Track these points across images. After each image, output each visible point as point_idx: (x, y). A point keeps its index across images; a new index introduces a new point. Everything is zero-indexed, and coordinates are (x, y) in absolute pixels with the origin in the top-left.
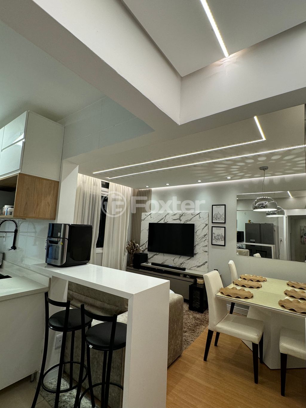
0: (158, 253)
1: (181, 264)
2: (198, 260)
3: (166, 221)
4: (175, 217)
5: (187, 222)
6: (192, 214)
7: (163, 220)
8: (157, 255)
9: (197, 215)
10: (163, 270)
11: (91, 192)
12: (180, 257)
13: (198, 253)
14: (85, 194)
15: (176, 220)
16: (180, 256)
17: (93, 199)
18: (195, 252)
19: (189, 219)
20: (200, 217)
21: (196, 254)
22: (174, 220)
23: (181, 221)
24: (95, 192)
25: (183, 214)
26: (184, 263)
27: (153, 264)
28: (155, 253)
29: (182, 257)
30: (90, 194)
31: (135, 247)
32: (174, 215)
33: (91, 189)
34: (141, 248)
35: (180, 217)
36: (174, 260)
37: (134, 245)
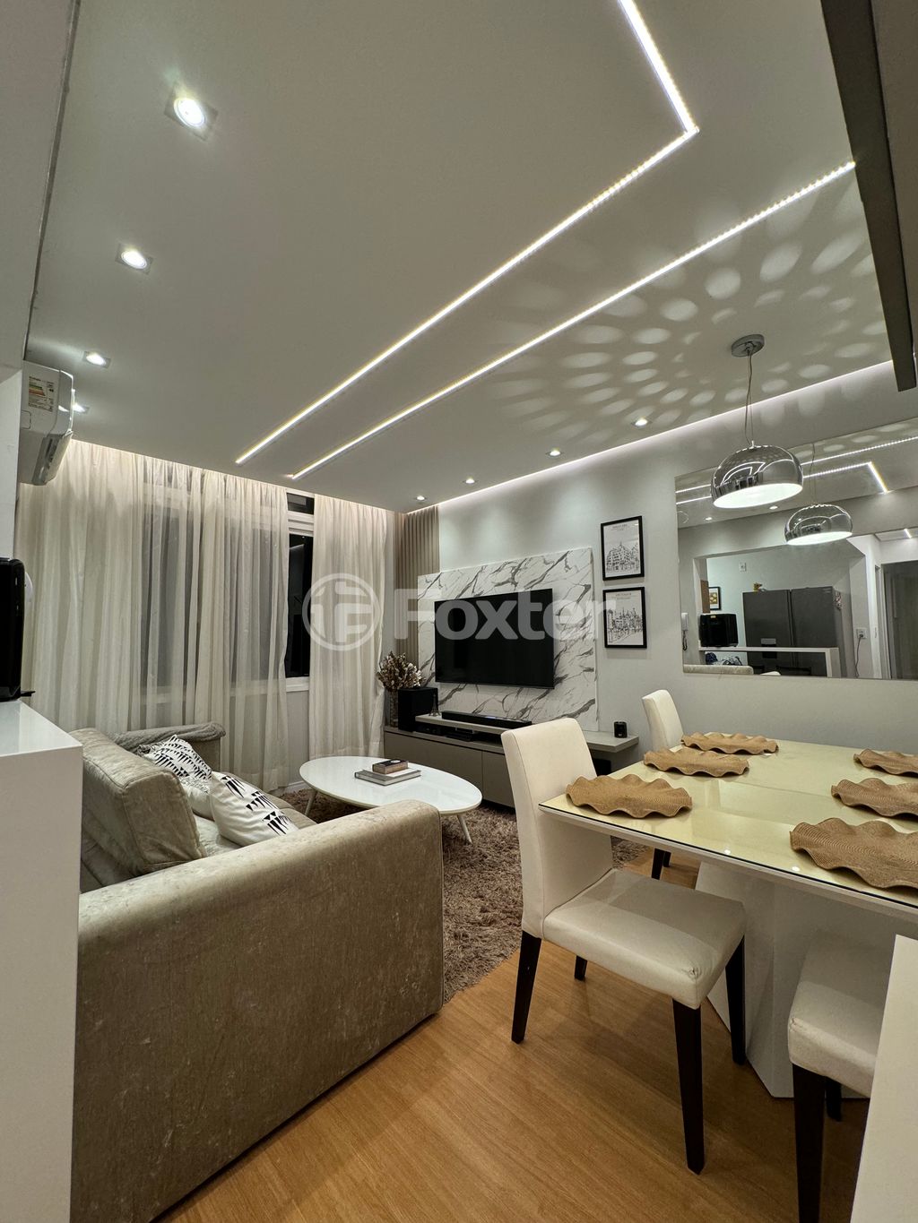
0: (462, 686)
1: (524, 711)
2: (568, 696)
3: (477, 593)
4: (502, 577)
5: (531, 587)
6: (545, 563)
7: (471, 589)
8: (460, 690)
9: (559, 561)
10: (471, 731)
11: (253, 523)
12: (519, 692)
13: (567, 675)
14: (233, 529)
15: (503, 583)
16: (518, 689)
17: (264, 542)
18: (559, 674)
19: (537, 576)
20: (567, 566)
21: (560, 680)
22: (499, 585)
23: (516, 584)
24: (267, 521)
25: (520, 565)
26: (531, 707)
27: (446, 715)
28: (455, 686)
29: (525, 689)
30: (254, 531)
31: (402, 672)
32: (499, 570)
33: (253, 514)
34: (418, 674)
35: (514, 574)
36: (503, 702)
37: (399, 666)
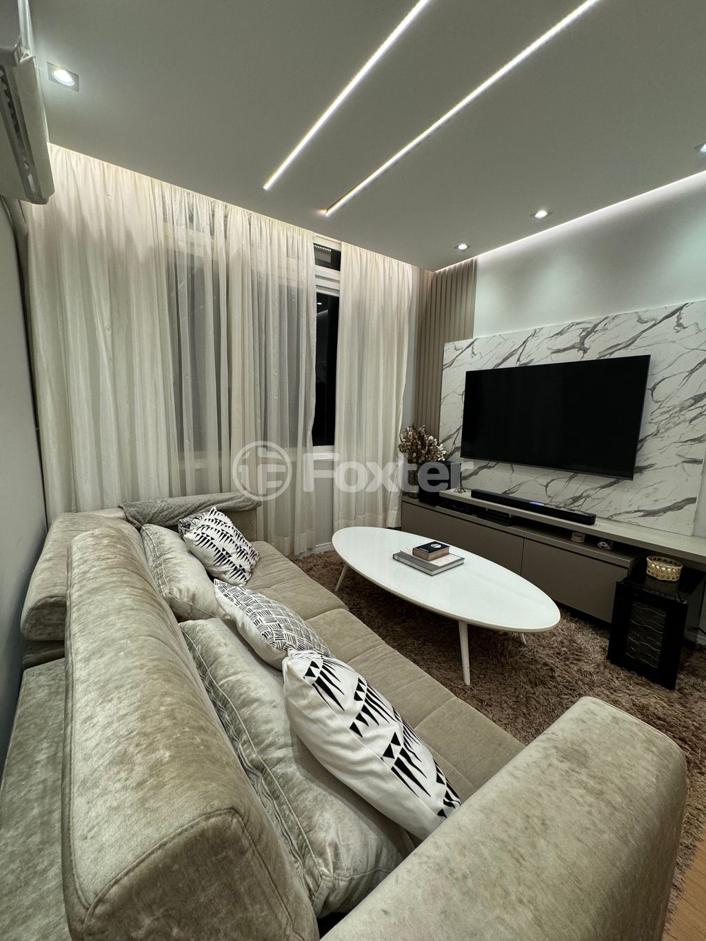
0: (492, 464)
1: (576, 499)
2: (650, 490)
3: (524, 361)
4: (562, 342)
5: (612, 353)
6: (640, 321)
7: (515, 357)
8: (491, 467)
9: (666, 318)
10: (508, 515)
11: (280, 277)
12: (571, 478)
13: (651, 466)
14: (259, 284)
15: (565, 350)
16: (572, 474)
17: (291, 299)
18: (638, 463)
19: (623, 339)
20: (679, 325)
21: (641, 469)
22: (558, 351)
23: (585, 351)
24: (294, 276)
25: (596, 326)
26: (588, 496)
27: (475, 494)
28: (484, 463)
29: (581, 476)
30: (280, 287)
31: (423, 445)
32: (560, 333)
33: (279, 267)
34: (441, 447)
35: (583, 338)
36: (547, 486)
37: (421, 438)
